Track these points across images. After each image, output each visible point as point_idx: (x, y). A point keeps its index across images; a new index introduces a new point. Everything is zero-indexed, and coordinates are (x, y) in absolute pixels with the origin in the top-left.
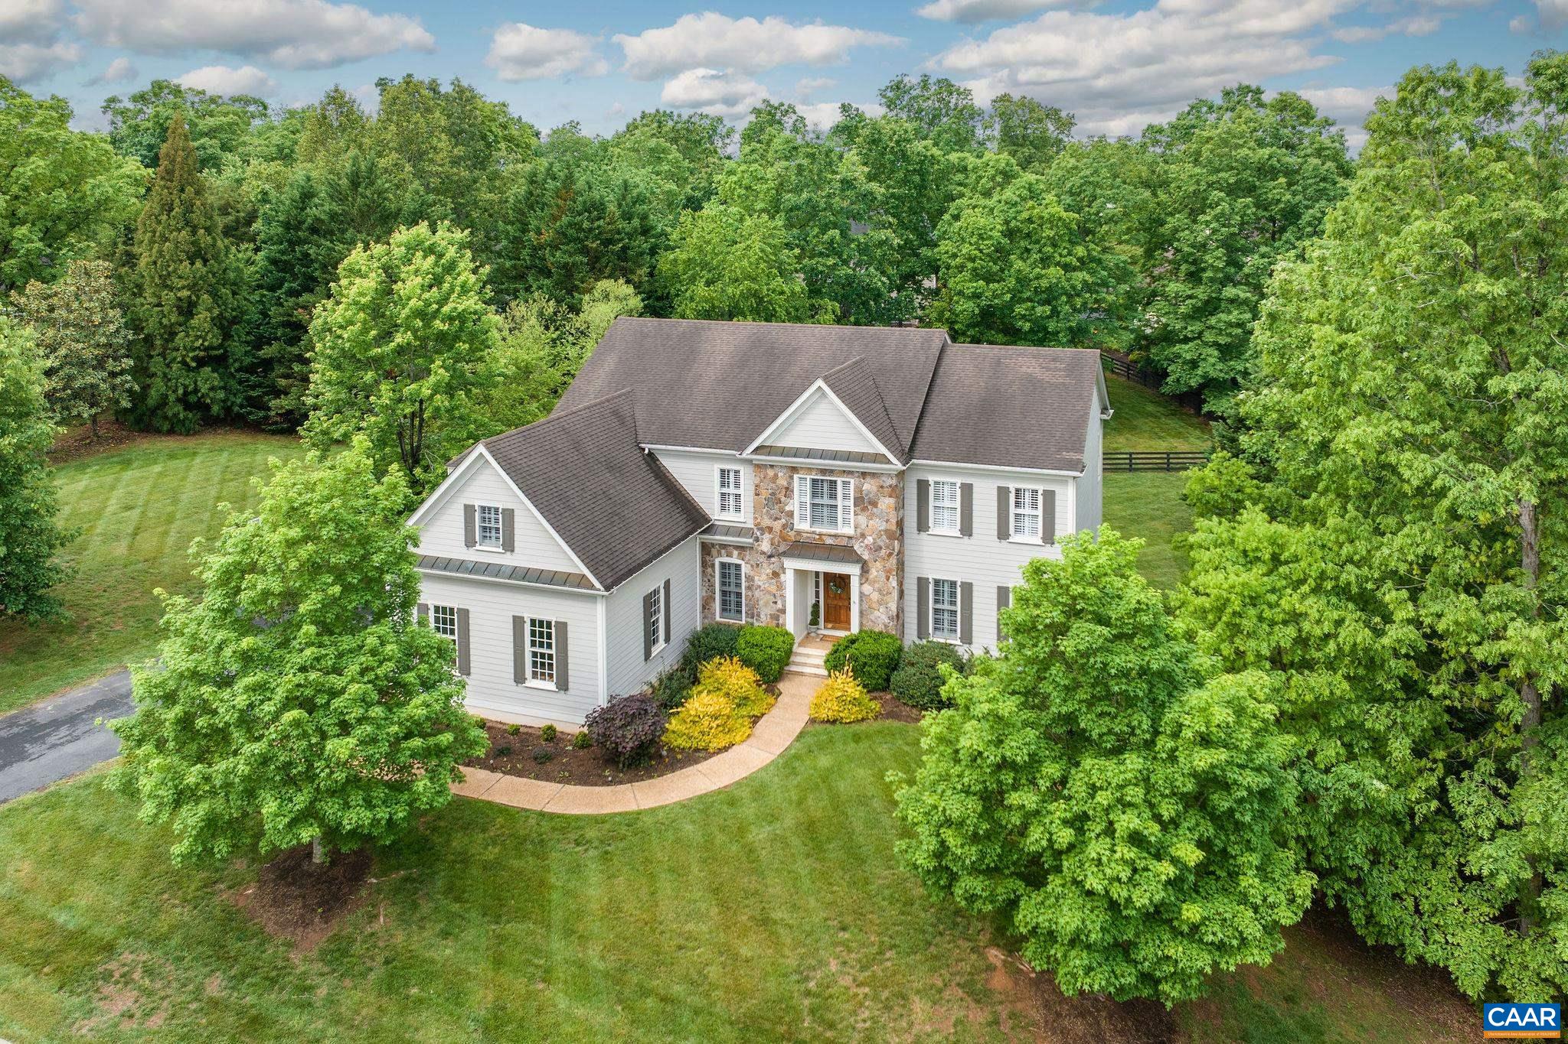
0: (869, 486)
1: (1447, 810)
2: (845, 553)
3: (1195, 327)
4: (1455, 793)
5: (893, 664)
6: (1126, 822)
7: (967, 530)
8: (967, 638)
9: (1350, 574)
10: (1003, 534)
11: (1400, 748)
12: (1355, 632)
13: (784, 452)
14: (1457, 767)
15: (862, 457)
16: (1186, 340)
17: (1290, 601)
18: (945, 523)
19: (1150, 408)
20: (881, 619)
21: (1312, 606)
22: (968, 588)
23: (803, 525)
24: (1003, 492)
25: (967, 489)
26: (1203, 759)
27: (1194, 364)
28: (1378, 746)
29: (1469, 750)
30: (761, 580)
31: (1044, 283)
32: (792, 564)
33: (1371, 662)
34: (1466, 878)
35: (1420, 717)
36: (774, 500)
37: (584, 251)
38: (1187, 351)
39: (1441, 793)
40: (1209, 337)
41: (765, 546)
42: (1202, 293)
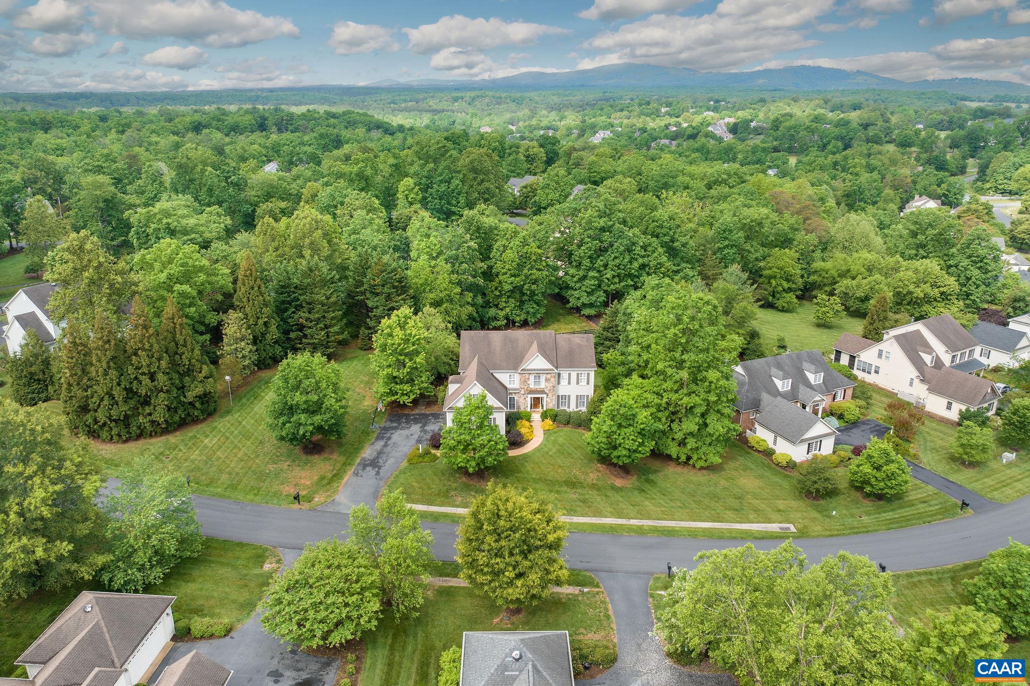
0: (549, 376)
1: (671, 429)
2: (543, 392)
3: (578, 285)
4: (672, 425)
5: (556, 416)
6: (632, 437)
7: (569, 383)
8: (569, 407)
9: (655, 389)
10: (578, 383)
11: (664, 420)
12: (657, 401)
13: (528, 370)
14: (672, 421)
15: (547, 370)
16: (576, 290)
17: (645, 395)
18: (564, 382)
19: (561, 311)
20: (551, 406)
21: (649, 396)
22: (569, 396)
23: (532, 386)
24: (578, 374)
25: (570, 374)
26: (642, 426)
27: (579, 298)
28: (660, 420)
29: (674, 418)
30: (521, 400)
31: (534, 277)
32: (530, 396)
33: (660, 405)
34: (673, 439)
35: (667, 413)
36: (525, 382)
37: (394, 287)
38: (576, 294)
39: (670, 426)
40: (583, 288)
41: (522, 392)
42: (581, 273)
